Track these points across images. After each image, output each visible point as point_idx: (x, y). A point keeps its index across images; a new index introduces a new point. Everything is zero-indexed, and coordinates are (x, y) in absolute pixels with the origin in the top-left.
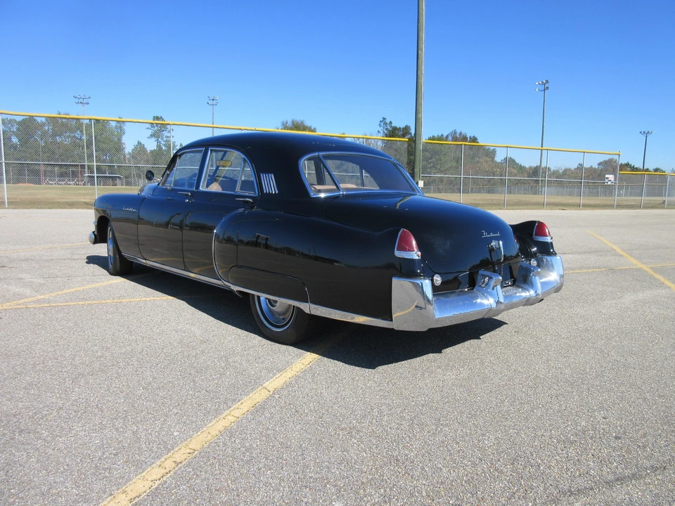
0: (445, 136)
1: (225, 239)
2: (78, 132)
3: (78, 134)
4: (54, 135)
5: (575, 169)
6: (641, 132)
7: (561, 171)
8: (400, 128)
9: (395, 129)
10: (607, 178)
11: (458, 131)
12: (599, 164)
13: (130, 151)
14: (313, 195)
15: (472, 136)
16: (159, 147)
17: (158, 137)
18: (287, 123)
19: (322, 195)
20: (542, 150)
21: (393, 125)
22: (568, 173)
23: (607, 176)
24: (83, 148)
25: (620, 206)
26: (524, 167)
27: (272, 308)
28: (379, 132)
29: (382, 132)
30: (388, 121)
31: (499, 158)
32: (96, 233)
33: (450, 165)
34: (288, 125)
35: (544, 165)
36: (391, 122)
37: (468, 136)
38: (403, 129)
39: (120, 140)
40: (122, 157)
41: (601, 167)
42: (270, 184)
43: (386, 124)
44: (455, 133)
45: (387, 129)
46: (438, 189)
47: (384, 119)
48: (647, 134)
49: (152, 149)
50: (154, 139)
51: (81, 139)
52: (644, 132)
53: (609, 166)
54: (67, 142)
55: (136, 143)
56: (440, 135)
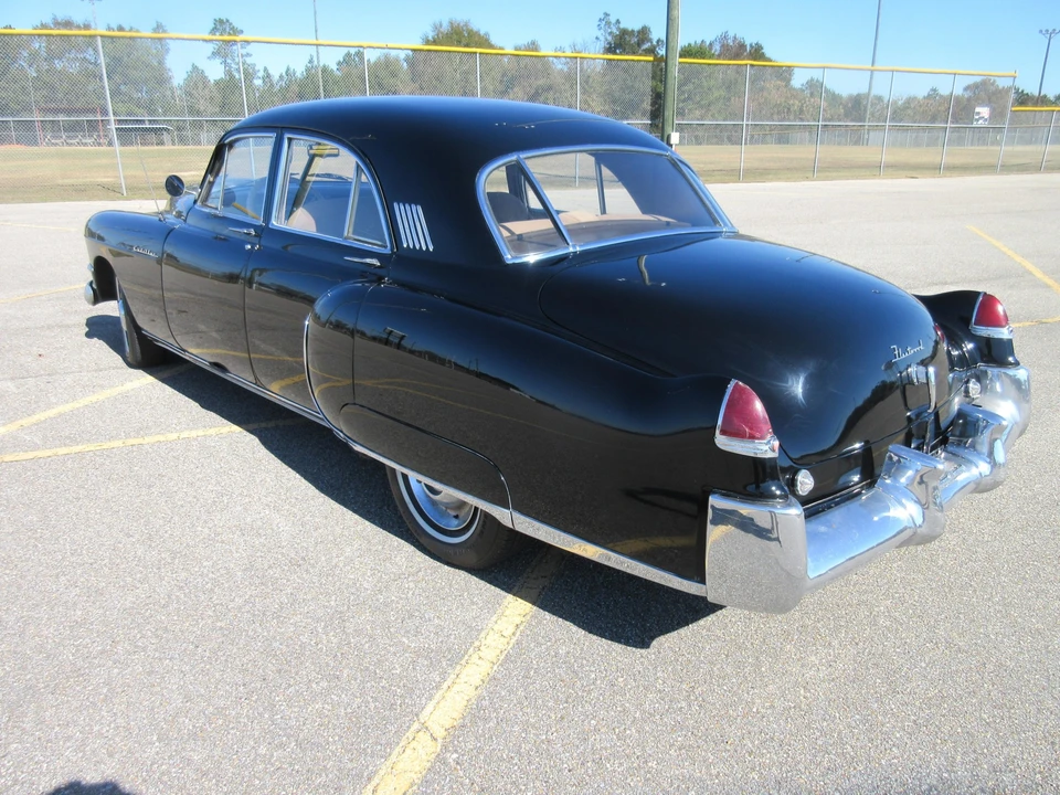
0: (708, 43)
1: (331, 323)
2: (91, 51)
3: (90, 54)
4: (50, 58)
5: (924, 98)
6: (1041, 31)
7: (900, 103)
8: (633, 31)
9: (624, 32)
10: (978, 113)
11: (731, 34)
12: (966, 89)
13: (182, 83)
14: (509, 257)
15: (754, 42)
16: (229, 73)
17: (225, 56)
18: (441, 26)
19: (532, 258)
20: (872, 71)
21: (622, 26)
22: (912, 106)
23: (977, 110)
24: (101, 79)
25: (1008, 168)
26: (840, 97)
27: (431, 495)
28: (597, 38)
29: (602, 38)
30: (613, 20)
31: (798, 81)
32: (94, 286)
33: (716, 94)
34: (442, 30)
35: (875, 92)
36: (618, 22)
37: (748, 43)
38: (639, 32)
39: (161, 63)
40: (168, 93)
41: (967, 94)
42: (415, 228)
43: (608, 23)
44: (725, 37)
45: (611, 33)
46: (696, 137)
47: (607, 15)
48: (1050, 34)
49: (218, 78)
50: (218, 61)
51: (96, 64)
52: (1047, 31)
53: (984, 91)
54: (74, 69)
55: (190, 68)
56: (699, 42)
